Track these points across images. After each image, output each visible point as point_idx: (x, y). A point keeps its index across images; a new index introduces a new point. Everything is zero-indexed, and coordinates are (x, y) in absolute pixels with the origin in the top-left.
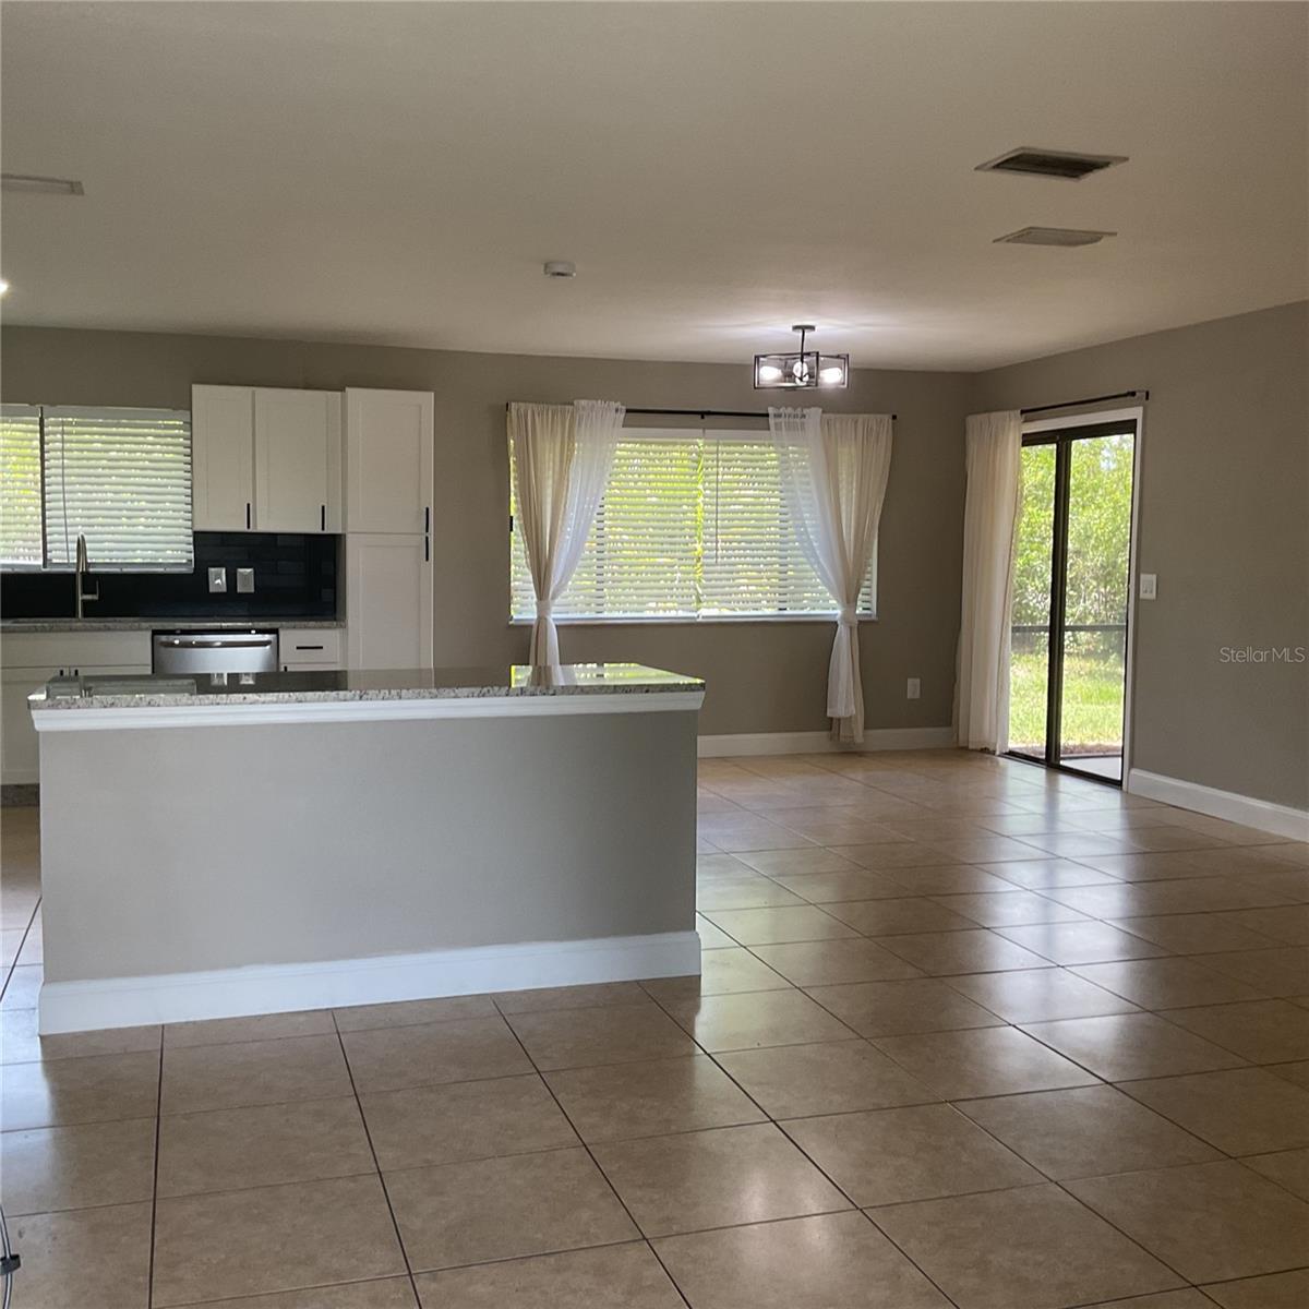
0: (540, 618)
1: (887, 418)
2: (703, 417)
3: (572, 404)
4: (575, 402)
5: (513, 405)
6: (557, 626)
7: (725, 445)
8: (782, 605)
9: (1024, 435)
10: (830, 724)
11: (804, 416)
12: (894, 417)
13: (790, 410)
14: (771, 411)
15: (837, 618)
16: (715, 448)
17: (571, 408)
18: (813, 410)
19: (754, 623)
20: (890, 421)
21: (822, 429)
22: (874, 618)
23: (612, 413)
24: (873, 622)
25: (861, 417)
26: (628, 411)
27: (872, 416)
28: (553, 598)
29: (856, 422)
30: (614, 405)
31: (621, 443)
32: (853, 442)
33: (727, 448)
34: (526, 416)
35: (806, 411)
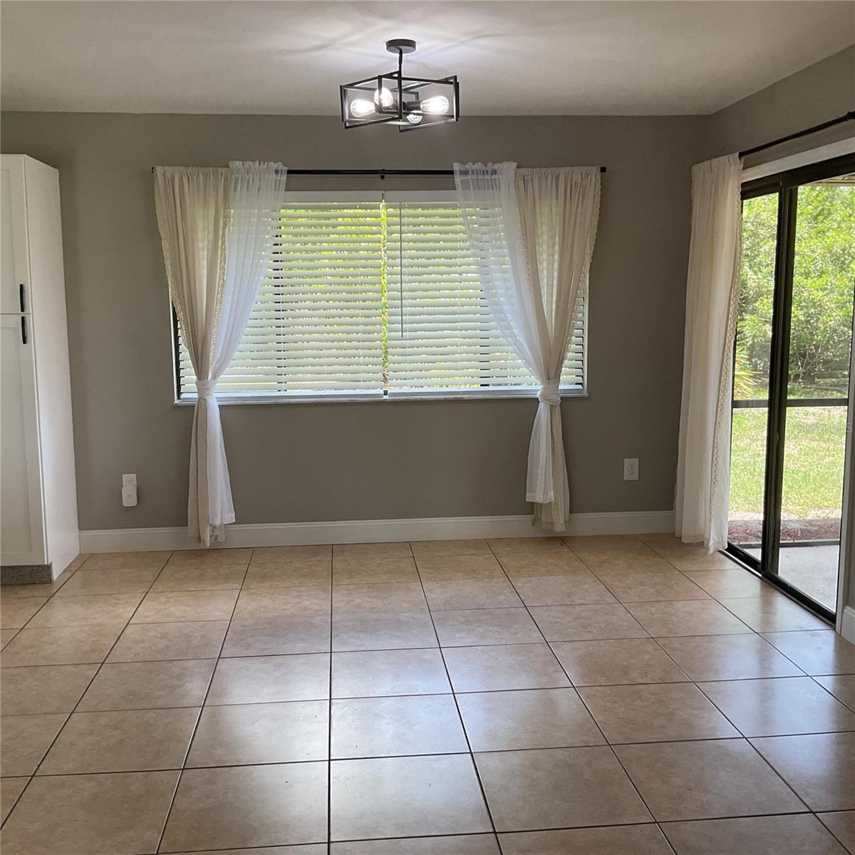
0: (200, 398)
1: (595, 170)
2: (382, 177)
3: (228, 166)
4: (230, 164)
5: (159, 169)
6: (219, 406)
7: (410, 207)
8: (485, 381)
9: (743, 185)
10: (532, 508)
11: (494, 172)
12: (603, 170)
13: (479, 166)
14: (456, 167)
15: (538, 395)
16: (398, 211)
17: (224, 170)
18: (505, 165)
19: (446, 401)
20: (599, 174)
21: (517, 188)
22: (585, 394)
23: (270, 174)
24: (583, 398)
25: (563, 171)
26: (289, 172)
27: (576, 169)
28: (214, 377)
29: (558, 175)
30: (274, 166)
31: (284, 208)
32: (554, 201)
33: (411, 211)
34: (173, 179)
35: (496, 167)
